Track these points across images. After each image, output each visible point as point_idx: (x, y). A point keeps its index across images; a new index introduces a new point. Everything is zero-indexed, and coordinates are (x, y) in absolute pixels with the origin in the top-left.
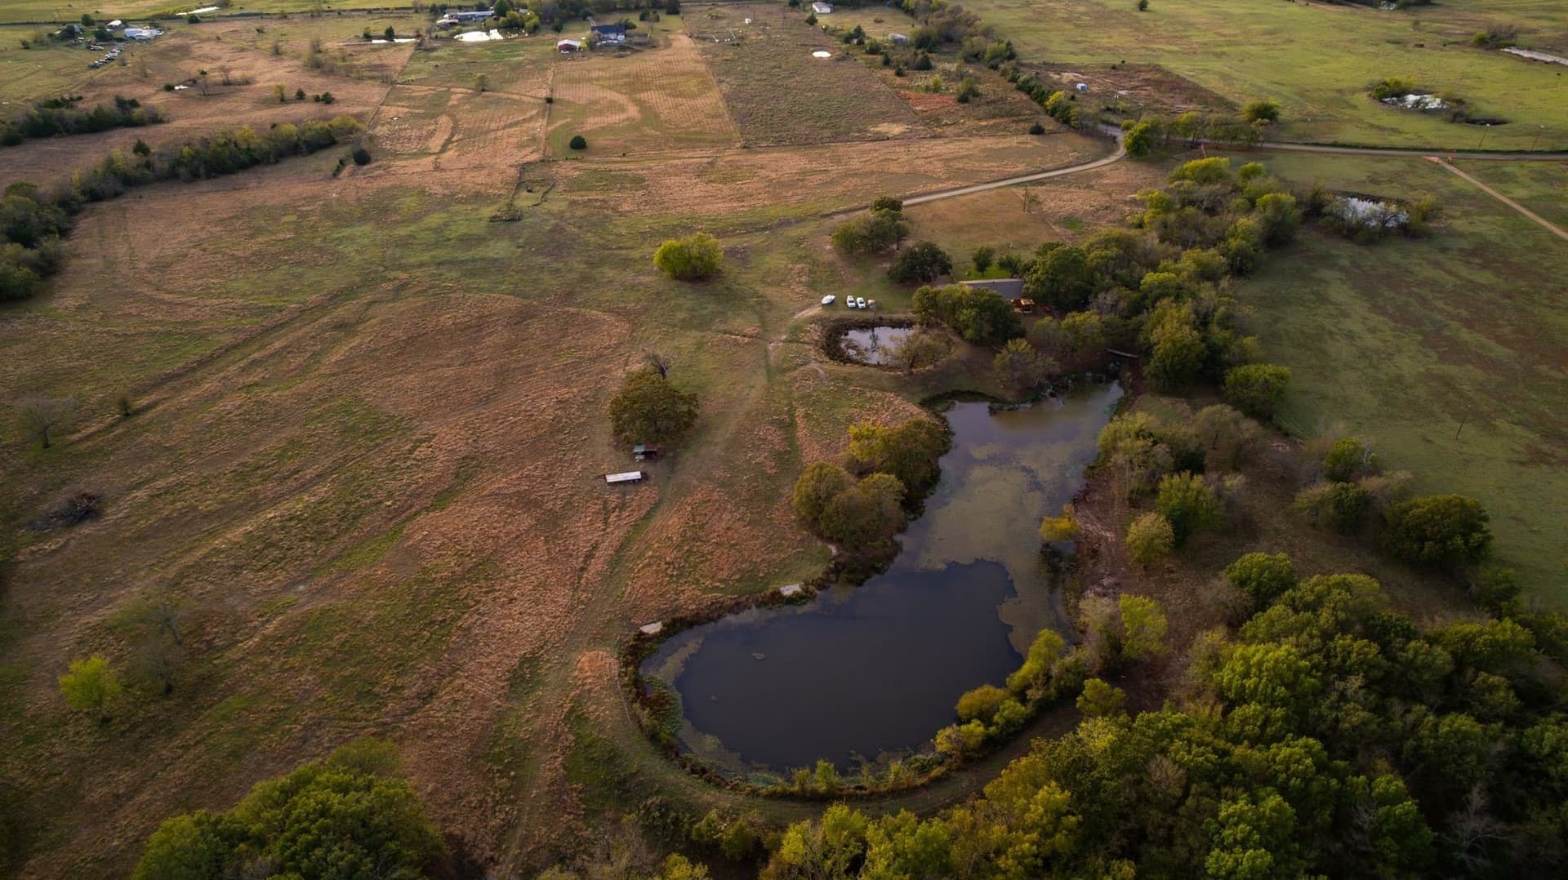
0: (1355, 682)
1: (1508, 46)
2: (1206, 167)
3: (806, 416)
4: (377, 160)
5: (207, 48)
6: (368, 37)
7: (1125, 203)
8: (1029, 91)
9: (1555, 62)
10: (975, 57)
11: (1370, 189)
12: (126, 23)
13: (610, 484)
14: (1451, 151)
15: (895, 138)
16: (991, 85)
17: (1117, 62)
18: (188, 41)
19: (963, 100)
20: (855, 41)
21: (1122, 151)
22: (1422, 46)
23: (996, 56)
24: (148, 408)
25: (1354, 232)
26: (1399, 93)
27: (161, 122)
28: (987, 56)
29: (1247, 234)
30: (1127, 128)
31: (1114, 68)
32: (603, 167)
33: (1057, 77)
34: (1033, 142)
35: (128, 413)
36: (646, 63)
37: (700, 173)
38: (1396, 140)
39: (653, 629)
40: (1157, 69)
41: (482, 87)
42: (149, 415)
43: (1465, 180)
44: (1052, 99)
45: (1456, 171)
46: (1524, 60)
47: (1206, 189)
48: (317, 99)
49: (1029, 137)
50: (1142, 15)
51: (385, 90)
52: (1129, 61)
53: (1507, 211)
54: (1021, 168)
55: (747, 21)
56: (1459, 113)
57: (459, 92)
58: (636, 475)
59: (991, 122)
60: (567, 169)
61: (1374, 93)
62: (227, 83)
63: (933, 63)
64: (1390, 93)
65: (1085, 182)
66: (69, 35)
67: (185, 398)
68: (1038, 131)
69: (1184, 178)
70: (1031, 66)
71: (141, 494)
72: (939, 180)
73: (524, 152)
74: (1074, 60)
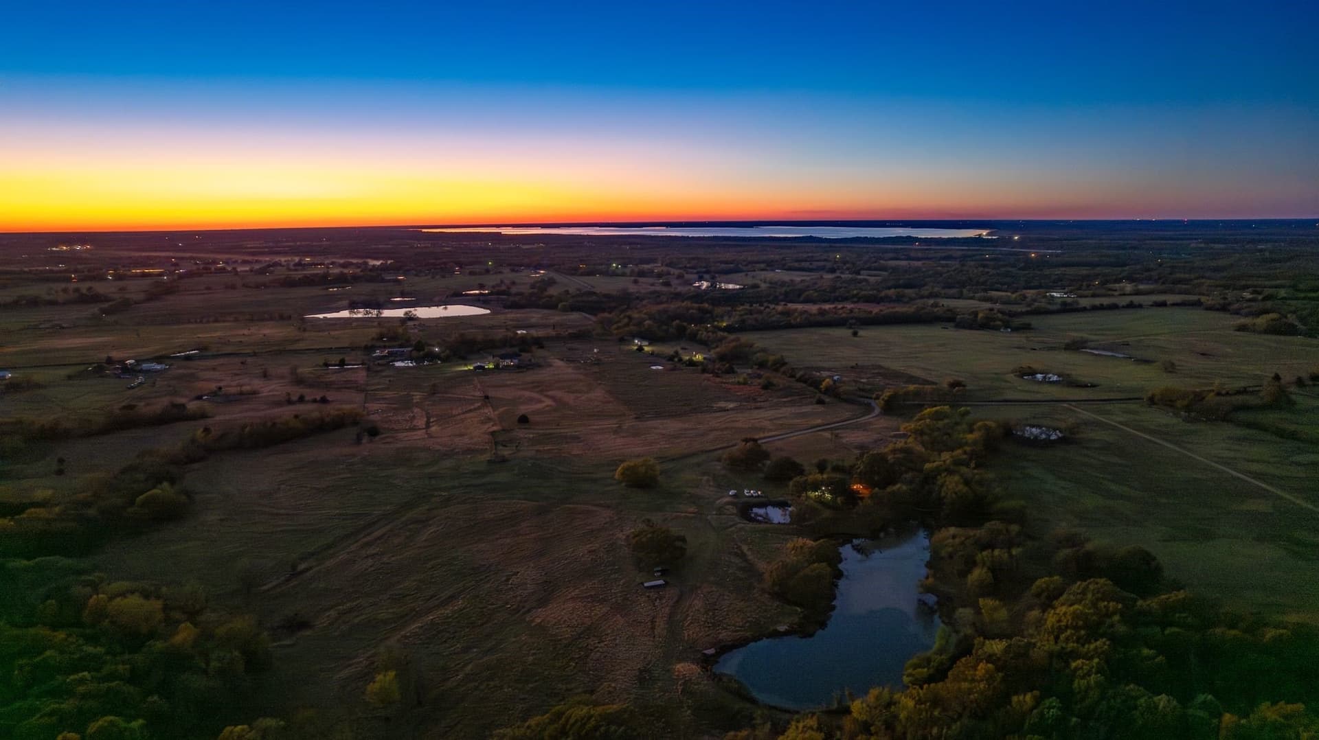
0: (1116, 618)
1: (1086, 348)
2: (936, 412)
3: (749, 549)
4: (382, 434)
5: (208, 375)
6: (327, 365)
7: (891, 437)
8: (805, 382)
9: (1112, 356)
10: (762, 365)
11: (1035, 422)
12: (139, 362)
13: (647, 587)
14: (1074, 401)
15: (732, 409)
16: (779, 380)
17: (854, 364)
18: (193, 371)
19: (765, 387)
20: (676, 359)
21: (877, 411)
22: (1034, 349)
23: (775, 363)
24: (307, 570)
25: (1034, 443)
26: (1033, 373)
27: (207, 417)
28: (770, 363)
29: (975, 443)
30: (877, 398)
31: (852, 367)
32: (548, 431)
33: (818, 374)
34: (820, 408)
35: (295, 574)
36: (543, 375)
37: (616, 432)
38: (1039, 397)
39: (711, 651)
40: (880, 367)
41: (434, 391)
42: (308, 574)
43: (1086, 415)
44: (824, 384)
45: (1079, 410)
46: (1096, 355)
47: (940, 424)
48: (315, 401)
49: (816, 406)
50: (856, 339)
51: (363, 395)
52: (860, 363)
53: (1114, 428)
54: (819, 421)
55: (595, 350)
56: (1069, 382)
57: (417, 396)
58: (661, 582)
59: (789, 399)
60: (521, 433)
61: (1018, 373)
62: (241, 393)
63: (736, 369)
64: (1026, 373)
65: (863, 427)
66: (99, 370)
67: (329, 563)
68: (820, 402)
69: (925, 419)
70: (801, 369)
71: (333, 613)
72: (771, 430)
73: (487, 426)
74: (826, 365)
